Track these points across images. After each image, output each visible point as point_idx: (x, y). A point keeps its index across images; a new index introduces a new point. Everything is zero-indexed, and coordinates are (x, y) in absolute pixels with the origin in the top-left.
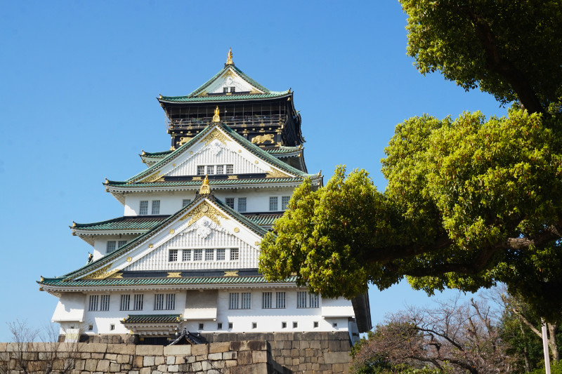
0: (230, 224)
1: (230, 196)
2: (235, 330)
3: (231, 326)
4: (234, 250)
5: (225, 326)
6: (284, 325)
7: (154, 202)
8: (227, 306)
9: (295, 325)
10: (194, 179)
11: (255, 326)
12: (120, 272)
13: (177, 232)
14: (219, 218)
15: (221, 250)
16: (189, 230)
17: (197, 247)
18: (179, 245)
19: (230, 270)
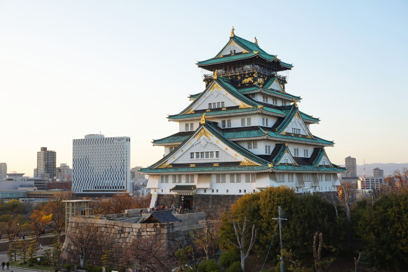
0: (214, 139)
1: (223, 119)
2: (219, 193)
3: (217, 191)
4: (217, 152)
5: (215, 191)
6: (240, 191)
7: (191, 124)
8: (215, 182)
9: (245, 191)
10: (207, 111)
11: (227, 191)
12: (171, 164)
13: (193, 143)
14: (210, 136)
15: (212, 152)
16: (197, 142)
17: (201, 151)
18: (194, 150)
19: (215, 163)
